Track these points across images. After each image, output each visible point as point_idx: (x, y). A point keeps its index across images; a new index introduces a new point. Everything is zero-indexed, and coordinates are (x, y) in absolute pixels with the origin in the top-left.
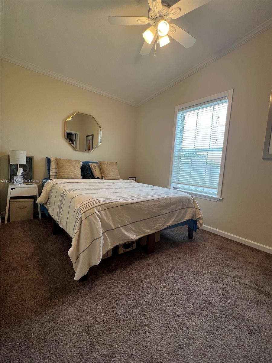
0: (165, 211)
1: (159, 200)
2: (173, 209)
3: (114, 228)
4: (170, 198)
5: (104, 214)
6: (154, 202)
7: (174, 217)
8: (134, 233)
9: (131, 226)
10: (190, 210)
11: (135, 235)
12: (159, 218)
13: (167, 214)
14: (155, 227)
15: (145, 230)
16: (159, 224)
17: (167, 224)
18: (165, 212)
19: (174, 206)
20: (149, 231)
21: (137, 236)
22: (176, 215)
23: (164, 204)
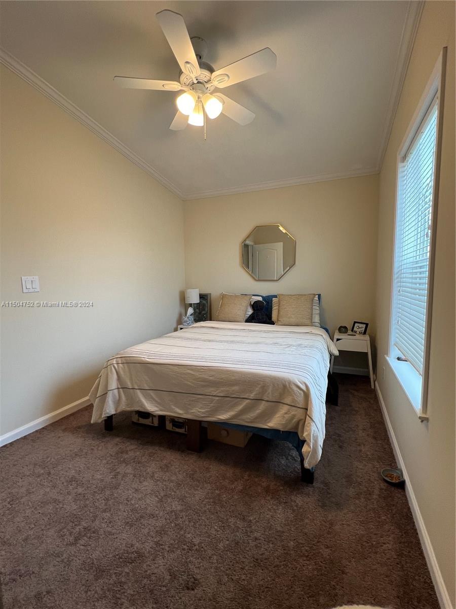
0: (211, 390)
1: (203, 369)
2: (234, 394)
3: (130, 388)
4: (228, 371)
5: (122, 368)
6: (192, 370)
7: (237, 410)
8: (157, 405)
9: (151, 393)
10: (285, 409)
11: (157, 407)
12: (201, 398)
13: (217, 398)
14: (192, 411)
15: (174, 408)
16: (200, 409)
17: (219, 415)
18: (215, 394)
19: (236, 388)
20: (181, 412)
21: (161, 410)
22: (240, 407)
23: (211, 378)
